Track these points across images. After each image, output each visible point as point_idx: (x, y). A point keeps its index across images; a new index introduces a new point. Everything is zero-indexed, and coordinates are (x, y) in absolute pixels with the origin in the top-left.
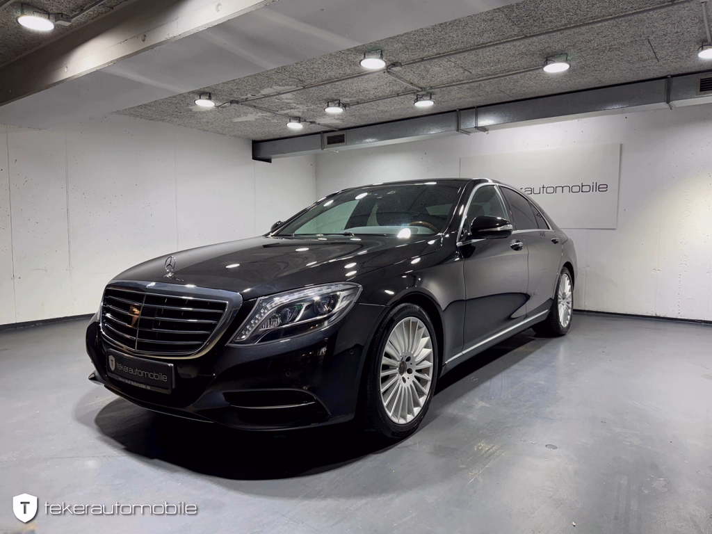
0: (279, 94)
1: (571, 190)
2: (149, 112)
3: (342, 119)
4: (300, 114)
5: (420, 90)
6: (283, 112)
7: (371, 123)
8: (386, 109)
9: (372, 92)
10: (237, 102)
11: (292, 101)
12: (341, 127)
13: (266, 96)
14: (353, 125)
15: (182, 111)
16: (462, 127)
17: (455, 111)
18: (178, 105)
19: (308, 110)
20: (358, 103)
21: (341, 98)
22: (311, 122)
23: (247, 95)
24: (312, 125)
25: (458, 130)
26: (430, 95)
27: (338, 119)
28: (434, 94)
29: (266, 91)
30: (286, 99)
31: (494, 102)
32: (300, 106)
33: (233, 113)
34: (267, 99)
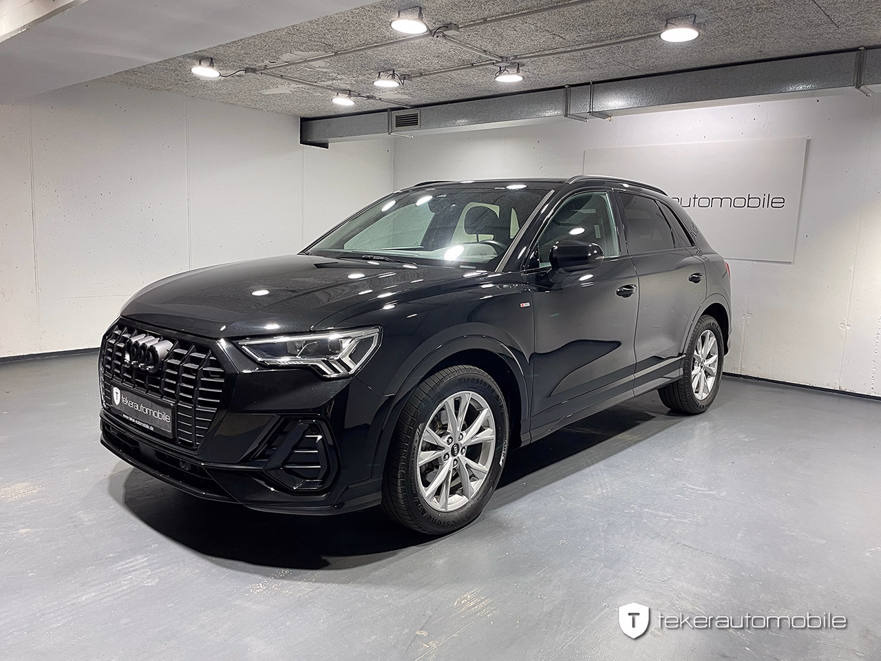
0: (306, 61)
1: (732, 204)
2: (144, 80)
4: (349, 87)
5: (500, 60)
6: (325, 83)
7: (452, 99)
8: (465, 82)
10: (254, 71)
11: (327, 70)
12: (413, 104)
13: (290, 63)
14: (429, 101)
15: (187, 80)
16: (572, 111)
17: (563, 87)
18: (177, 72)
19: (355, 81)
20: (421, 74)
21: (394, 67)
22: (368, 97)
23: (263, 61)
24: (370, 101)
25: (566, 115)
26: (518, 67)
27: (403, 93)
28: (523, 65)
29: (286, 57)
30: (320, 67)
31: (616, 77)
32: (343, 77)
33: (258, 84)
34: (294, 67)
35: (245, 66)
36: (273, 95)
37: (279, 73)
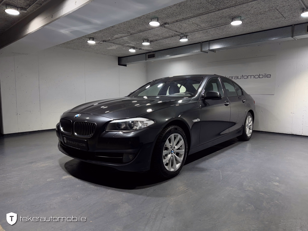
0: (122, 37)
1: (254, 77)
3: (152, 47)
4: (134, 46)
6: (127, 45)
8: (169, 42)
10: (105, 41)
12: (153, 51)
14: (158, 50)
17: (200, 43)
19: (136, 43)
20: (156, 40)
21: (148, 38)
22: (140, 49)
23: (108, 38)
25: (201, 51)
28: (188, 36)
29: (116, 36)
31: (216, 38)
32: (132, 42)
33: (106, 46)
34: (118, 39)
35: (103, 40)
36: (110, 50)
37: (113, 42)
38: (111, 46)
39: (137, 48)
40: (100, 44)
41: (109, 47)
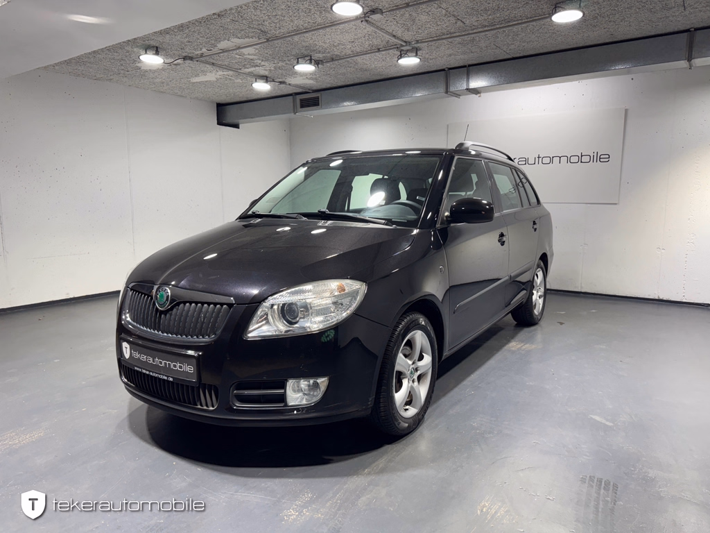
0: (239, 48)
1: (569, 160)
3: (316, 79)
4: (266, 73)
5: (404, 44)
6: (247, 70)
7: (349, 83)
8: (365, 67)
9: (349, 47)
10: (191, 58)
11: (255, 57)
12: (315, 88)
13: (224, 51)
14: (329, 86)
15: (130, 69)
16: (452, 89)
17: (444, 70)
18: (123, 61)
19: (275, 67)
20: (333, 60)
21: (312, 54)
22: (281, 83)
23: (201, 49)
24: (281, 86)
25: (447, 92)
26: (416, 51)
27: (311, 79)
28: (420, 50)
29: (223, 45)
30: (249, 54)
32: (266, 64)
33: (190, 72)
34: (226, 54)
35: (184, 54)
36: (199, 83)
37: (212, 61)
38: (204, 73)
39: (273, 81)
40: (174, 67)
41: (197, 75)
